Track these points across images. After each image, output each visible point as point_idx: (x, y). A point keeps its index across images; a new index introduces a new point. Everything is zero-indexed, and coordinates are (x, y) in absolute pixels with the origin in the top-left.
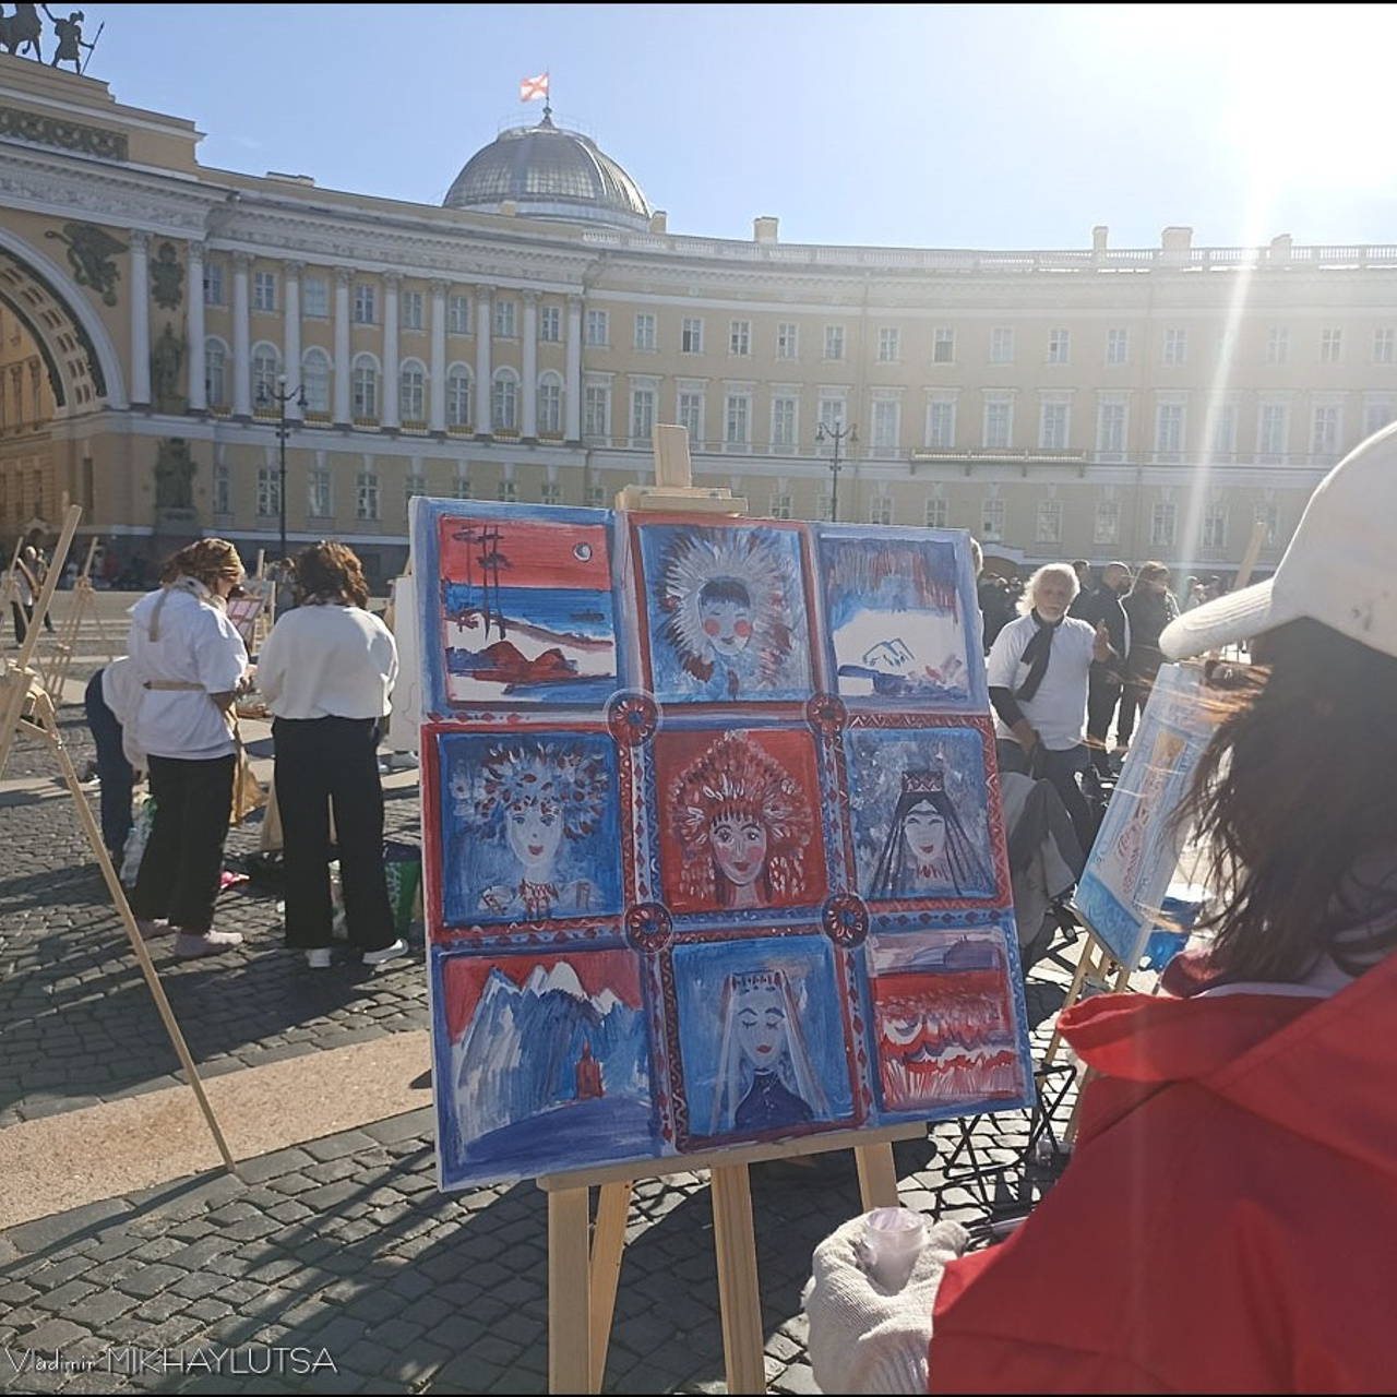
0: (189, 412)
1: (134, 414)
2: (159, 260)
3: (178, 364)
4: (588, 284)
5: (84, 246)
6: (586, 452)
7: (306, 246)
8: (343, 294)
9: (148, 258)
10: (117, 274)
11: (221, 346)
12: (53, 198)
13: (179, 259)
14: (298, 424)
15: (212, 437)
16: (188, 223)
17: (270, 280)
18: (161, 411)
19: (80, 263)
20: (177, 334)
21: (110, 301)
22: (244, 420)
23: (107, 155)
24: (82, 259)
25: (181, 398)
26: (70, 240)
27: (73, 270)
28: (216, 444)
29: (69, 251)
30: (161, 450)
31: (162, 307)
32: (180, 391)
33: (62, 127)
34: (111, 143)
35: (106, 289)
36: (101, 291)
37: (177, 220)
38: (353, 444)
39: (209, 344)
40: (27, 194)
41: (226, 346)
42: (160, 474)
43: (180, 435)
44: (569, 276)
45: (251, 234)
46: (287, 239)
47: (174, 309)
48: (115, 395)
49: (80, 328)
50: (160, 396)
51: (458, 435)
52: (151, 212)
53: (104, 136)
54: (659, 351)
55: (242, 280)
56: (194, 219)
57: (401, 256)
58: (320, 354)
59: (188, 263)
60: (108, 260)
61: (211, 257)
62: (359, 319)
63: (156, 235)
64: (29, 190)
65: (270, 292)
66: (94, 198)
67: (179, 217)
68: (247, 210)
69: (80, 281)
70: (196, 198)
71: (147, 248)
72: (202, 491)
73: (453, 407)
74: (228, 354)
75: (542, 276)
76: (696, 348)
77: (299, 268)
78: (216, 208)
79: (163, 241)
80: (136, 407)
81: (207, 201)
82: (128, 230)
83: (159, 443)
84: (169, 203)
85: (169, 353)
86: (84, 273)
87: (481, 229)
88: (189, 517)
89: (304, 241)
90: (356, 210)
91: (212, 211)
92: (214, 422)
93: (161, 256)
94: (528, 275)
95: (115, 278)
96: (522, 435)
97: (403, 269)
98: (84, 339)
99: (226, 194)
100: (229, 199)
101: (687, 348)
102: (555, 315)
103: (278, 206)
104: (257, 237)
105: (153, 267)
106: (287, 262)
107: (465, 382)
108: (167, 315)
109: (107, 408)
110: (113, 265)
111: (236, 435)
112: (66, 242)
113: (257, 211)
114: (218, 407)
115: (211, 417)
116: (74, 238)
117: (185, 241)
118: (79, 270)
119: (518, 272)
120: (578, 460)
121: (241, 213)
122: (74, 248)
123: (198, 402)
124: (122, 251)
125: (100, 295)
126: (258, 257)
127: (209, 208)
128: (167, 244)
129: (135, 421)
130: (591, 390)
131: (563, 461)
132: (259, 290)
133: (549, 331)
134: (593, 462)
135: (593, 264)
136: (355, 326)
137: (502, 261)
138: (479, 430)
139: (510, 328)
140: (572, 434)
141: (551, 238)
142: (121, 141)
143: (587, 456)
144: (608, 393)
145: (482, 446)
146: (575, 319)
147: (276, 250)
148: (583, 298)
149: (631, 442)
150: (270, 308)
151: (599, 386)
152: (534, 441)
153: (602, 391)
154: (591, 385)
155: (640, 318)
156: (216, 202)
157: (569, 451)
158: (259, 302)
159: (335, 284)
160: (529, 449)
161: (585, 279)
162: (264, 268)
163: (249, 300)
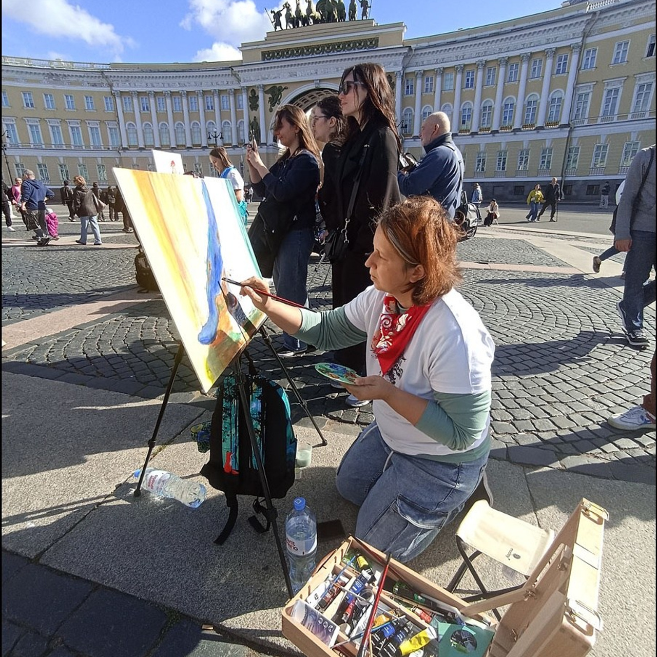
4: (585, 35)
6: (569, 129)
8: (459, 77)
11: (411, 111)
13: (393, 80)
16: (396, 65)
23: (373, 47)
33: (359, 42)
34: (374, 43)
41: (413, 111)
44: (574, 34)
45: (423, 62)
46: (437, 60)
51: (504, 131)
53: (371, 40)
54: (628, 61)
55: (419, 82)
56: (398, 62)
57: (485, 52)
58: (449, 106)
59: (396, 80)
61: (405, 76)
62: (467, 86)
65: (431, 85)
67: (392, 63)
68: (419, 52)
70: (397, 54)
73: (505, 118)
74: (413, 113)
75: (557, 39)
77: (441, 71)
78: (406, 56)
81: (400, 54)
84: (389, 59)
89: (444, 59)
90: (467, 37)
91: (404, 58)
96: (536, 125)
97: (485, 58)
99: (408, 48)
100: (410, 50)
102: (566, 59)
103: (435, 46)
104: (425, 62)
106: (436, 70)
107: (512, 105)
113: (423, 51)
114: (408, 134)
117: (394, 72)
119: (544, 41)
120: (565, 133)
121: (418, 54)
126: (425, 71)
127: (403, 56)
130: (580, 96)
131: (556, 136)
132: (427, 84)
133: (562, 69)
134: (574, 134)
135: (588, 23)
136: (464, 90)
137: (535, 39)
138: (515, 127)
139: (539, 73)
140: (564, 121)
141: (566, 16)
142: (377, 40)
143: (570, 132)
144: (591, 95)
145: (515, 134)
146: (575, 58)
147: (433, 65)
148: (581, 44)
149: (599, 119)
150: (431, 91)
151: (585, 92)
152: (542, 128)
153: (587, 94)
154: (580, 92)
155: (620, 45)
156: (404, 53)
157: (559, 130)
158: (427, 89)
159: (456, 74)
160: (538, 132)
161: (585, 33)
162: (430, 76)
163: (422, 90)
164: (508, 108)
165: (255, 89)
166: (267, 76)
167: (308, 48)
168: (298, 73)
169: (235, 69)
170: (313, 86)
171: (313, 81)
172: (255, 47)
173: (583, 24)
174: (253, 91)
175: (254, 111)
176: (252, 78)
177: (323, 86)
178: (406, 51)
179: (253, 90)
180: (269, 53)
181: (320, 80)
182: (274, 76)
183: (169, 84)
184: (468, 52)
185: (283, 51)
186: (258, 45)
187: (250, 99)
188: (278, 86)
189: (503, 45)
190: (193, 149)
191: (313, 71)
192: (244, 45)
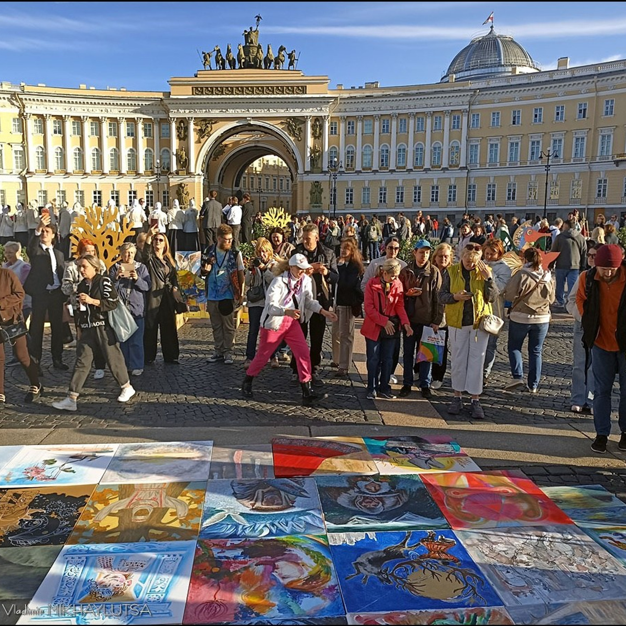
0: (322, 172)
1: (304, 175)
3: (320, 157)
4: (471, 104)
5: (292, 124)
6: (467, 171)
7: (364, 110)
8: (377, 124)
9: (312, 124)
10: (301, 131)
12: (282, 111)
13: (320, 123)
14: (360, 172)
15: (329, 179)
16: (323, 110)
17: (353, 123)
19: (291, 129)
21: (300, 140)
22: (342, 173)
23: (300, 94)
25: (320, 168)
27: (288, 131)
28: (331, 182)
29: (288, 126)
30: (312, 185)
31: (315, 139)
32: (320, 165)
33: (288, 88)
34: (302, 90)
35: (298, 136)
38: (378, 176)
39: (331, 148)
40: (275, 111)
41: (337, 149)
42: (312, 193)
43: (318, 180)
44: (463, 102)
45: (345, 109)
46: (358, 109)
47: (319, 139)
48: (300, 170)
50: (313, 168)
51: (417, 170)
52: (311, 109)
53: (300, 88)
54: (501, 126)
55: (343, 125)
56: (325, 108)
57: (397, 107)
58: (369, 146)
59: (323, 123)
60: (299, 127)
61: (332, 119)
62: (383, 132)
63: (313, 117)
65: (353, 128)
66: (294, 108)
68: (343, 102)
69: (291, 135)
70: (324, 102)
71: (311, 121)
72: (325, 198)
73: (417, 159)
74: (338, 151)
75: (452, 104)
76: (518, 123)
77: (362, 118)
79: (315, 118)
80: (306, 172)
81: (328, 102)
82: (304, 116)
83: (311, 183)
84: (317, 105)
86: (292, 132)
87: (428, 91)
88: (319, 207)
89: (363, 108)
91: (331, 105)
92: (329, 175)
93: (315, 123)
94: (446, 105)
96: (442, 167)
97: (398, 111)
99: (334, 99)
100: (336, 100)
101: (514, 123)
102: (458, 118)
104: (347, 110)
105: (313, 127)
106: (358, 116)
107: (421, 149)
108: (317, 141)
109: (298, 174)
110: (301, 128)
112: (287, 124)
113: (346, 101)
115: (328, 173)
116: (289, 122)
117: (322, 116)
118: (290, 131)
119: (442, 104)
120: (464, 174)
121: (341, 103)
123: (325, 167)
124: (304, 123)
125: (296, 138)
126: (348, 117)
128: (317, 118)
129: (304, 177)
130: (472, 146)
131: (457, 175)
132: (349, 127)
133: (456, 125)
134: (471, 175)
135: (472, 96)
136: (382, 135)
137: (436, 101)
138: (425, 167)
139: (440, 126)
140: (462, 164)
141: (455, 89)
142: (305, 88)
143: (468, 173)
144: (479, 146)
145: (426, 173)
146: (465, 119)
147: (354, 113)
148: (468, 110)
149: (487, 165)
150: (353, 133)
151: (475, 144)
152: (446, 169)
153: (476, 146)
154: (472, 144)
155: (494, 113)
156: (331, 102)
157: (460, 171)
158: (349, 131)
159: (374, 121)
160: (444, 172)
161: (470, 102)
162: (351, 120)
163: (345, 132)
164: (419, 151)
165: (184, 120)
166: (197, 110)
167: (239, 89)
168: (231, 110)
170: (245, 122)
171: (245, 118)
173: (468, 97)
174: (182, 122)
175: (182, 142)
177: (255, 123)
179: (182, 120)
181: (253, 118)
184: (383, 105)
185: (214, 88)
186: (189, 81)
187: (178, 129)
189: (412, 103)
191: (245, 109)
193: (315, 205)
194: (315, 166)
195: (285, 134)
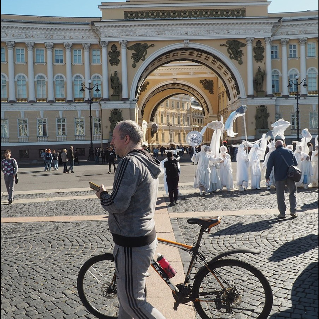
0: (267, 96)
1: (248, 99)
2: (256, 47)
3: (263, 80)
5: (232, 46)
7: (308, 32)
9: (252, 46)
10: (243, 54)
11: (278, 73)
12: (222, 33)
13: (263, 45)
14: (305, 96)
15: (275, 103)
16: (265, 32)
17: (295, 47)
18: (257, 97)
19: (231, 52)
20: (262, 70)
21: (241, 63)
22: (286, 97)
23: (239, 16)
24: (231, 51)
25: (264, 91)
26: (228, 46)
27: (229, 55)
28: (276, 106)
29: (228, 49)
30: (257, 110)
31: (257, 62)
32: (264, 89)
33: (225, 11)
34: (240, 13)
35: (239, 59)
36: (237, 60)
37: (262, 32)
39: (273, 72)
40: (215, 34)
41: (280, 73)
42: (257, 118)
43: (263, 104)
46: (300, 31)
47: (261, 62)
48: (243, 94)
49: (232, 74)
50: (257, 92)
52: (253, 31)
53: (238, 11)
55: (284, 48)
56: (267, 30)
58: (314, 69)
59: (265, 46)
60: (239, 50)
61: (273, 42)
63: (255, 39)
64: (215, 32)
65: (295, 51)
66: (235, 31)
67: (262, 31)
68: (285, 24)
69: (231, 58)
70: (268, 23)
71: (252, 44)
72: (271, 123)
74: (280, 75)
77: (305, 40)
78: (275, 26)
79: (257, 40)
80: (249, 96)
81: (271, 23)
82: (246, 39)
83: (256, 108)
84: (259, 27)
85: (259, 77)
86: (232, 55)
89: (307, 31)
91: (273, 27)
92: (275, 98)
93: (256, 46)
95: (242, 55)
98: (233, 77)
99: (278, 19)
100: (279, 21)
103: (297, 20)
104: (289, 33)
105: (254, 49)
106: (300, 39)
108: (259, 64)
109: (240, 98)
110: (242, 51)
111: (283, 102)
112: (227, 46)
113: (289, 23)
114: (277, 93)
115: (274, 97)
116: (229, 44)
117: (264, 38)
118: (231, 54)
122: (229, 48)
123: (270, 91)
124: (244, 46)
125: (237, 62)
126: (290, 40)
127: (273, 26)
128: (259, 41)
129: (248, 101)
132: (291, 51)
142: (244, 11)
147: (296, 36)
150: (295, 57)
156: (275, 23)
158: (291, 55)
162: (292, 43)
163: (287, 55)
165: (116, 44)
166: (131, 34)
167: (174, 12)
168: (167, 33)
169: (96, 24)
170: (181, 46)
171: (183, 41)
172: (118, 7)
174: (114, 47)
175: (114, 66)
176: (115, 34)
177: (193, 45)
178: (277, 21)
179: (114, 45)
180: (131, 13)
181: (190, 41)
182: (140, 34)
183: (13, 35)
185: (147, 12)
186: (121, 5)
187: (109, 54)
188: (142, 43)
190: (37, 103)
191: (183, 32)
192: (104, 4)
193: (262, 130)
194: (258, 90)
195: (225, 58)
